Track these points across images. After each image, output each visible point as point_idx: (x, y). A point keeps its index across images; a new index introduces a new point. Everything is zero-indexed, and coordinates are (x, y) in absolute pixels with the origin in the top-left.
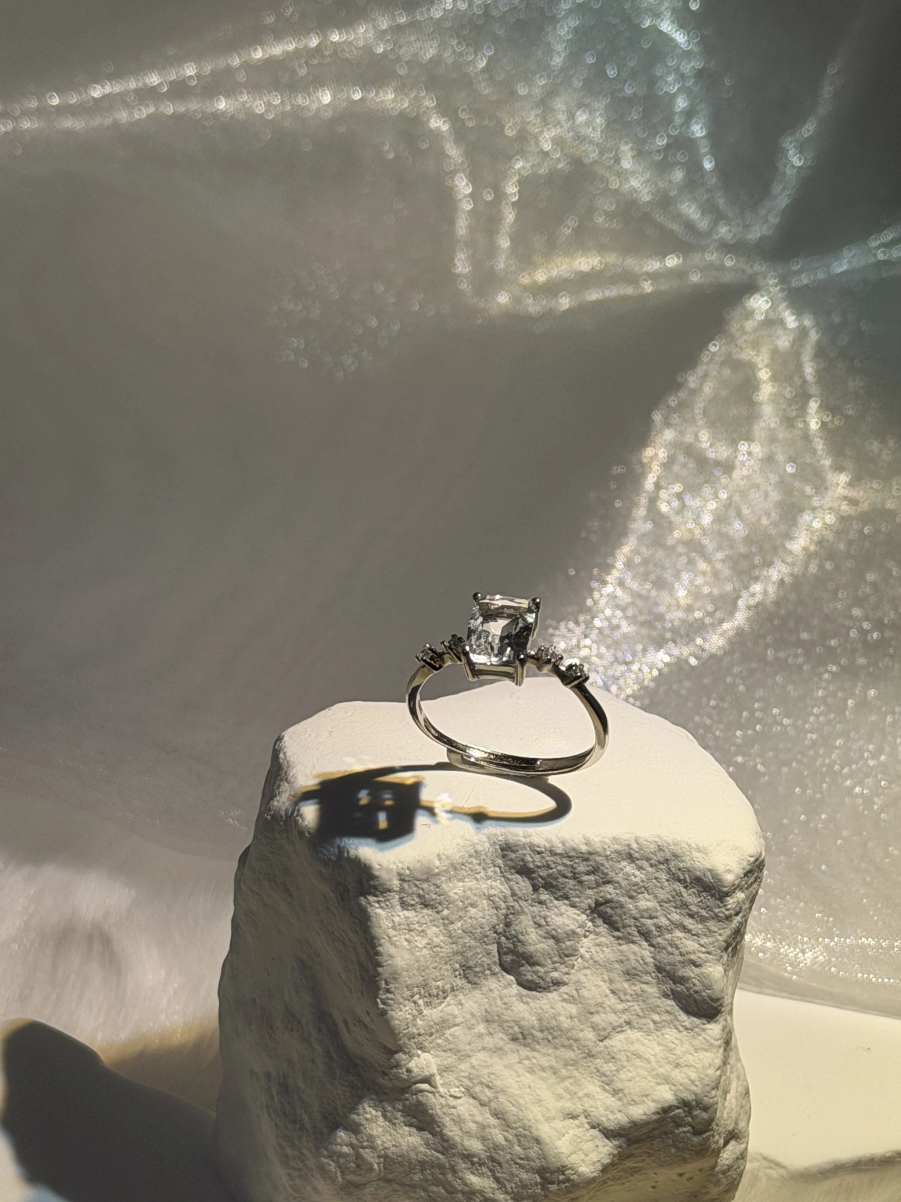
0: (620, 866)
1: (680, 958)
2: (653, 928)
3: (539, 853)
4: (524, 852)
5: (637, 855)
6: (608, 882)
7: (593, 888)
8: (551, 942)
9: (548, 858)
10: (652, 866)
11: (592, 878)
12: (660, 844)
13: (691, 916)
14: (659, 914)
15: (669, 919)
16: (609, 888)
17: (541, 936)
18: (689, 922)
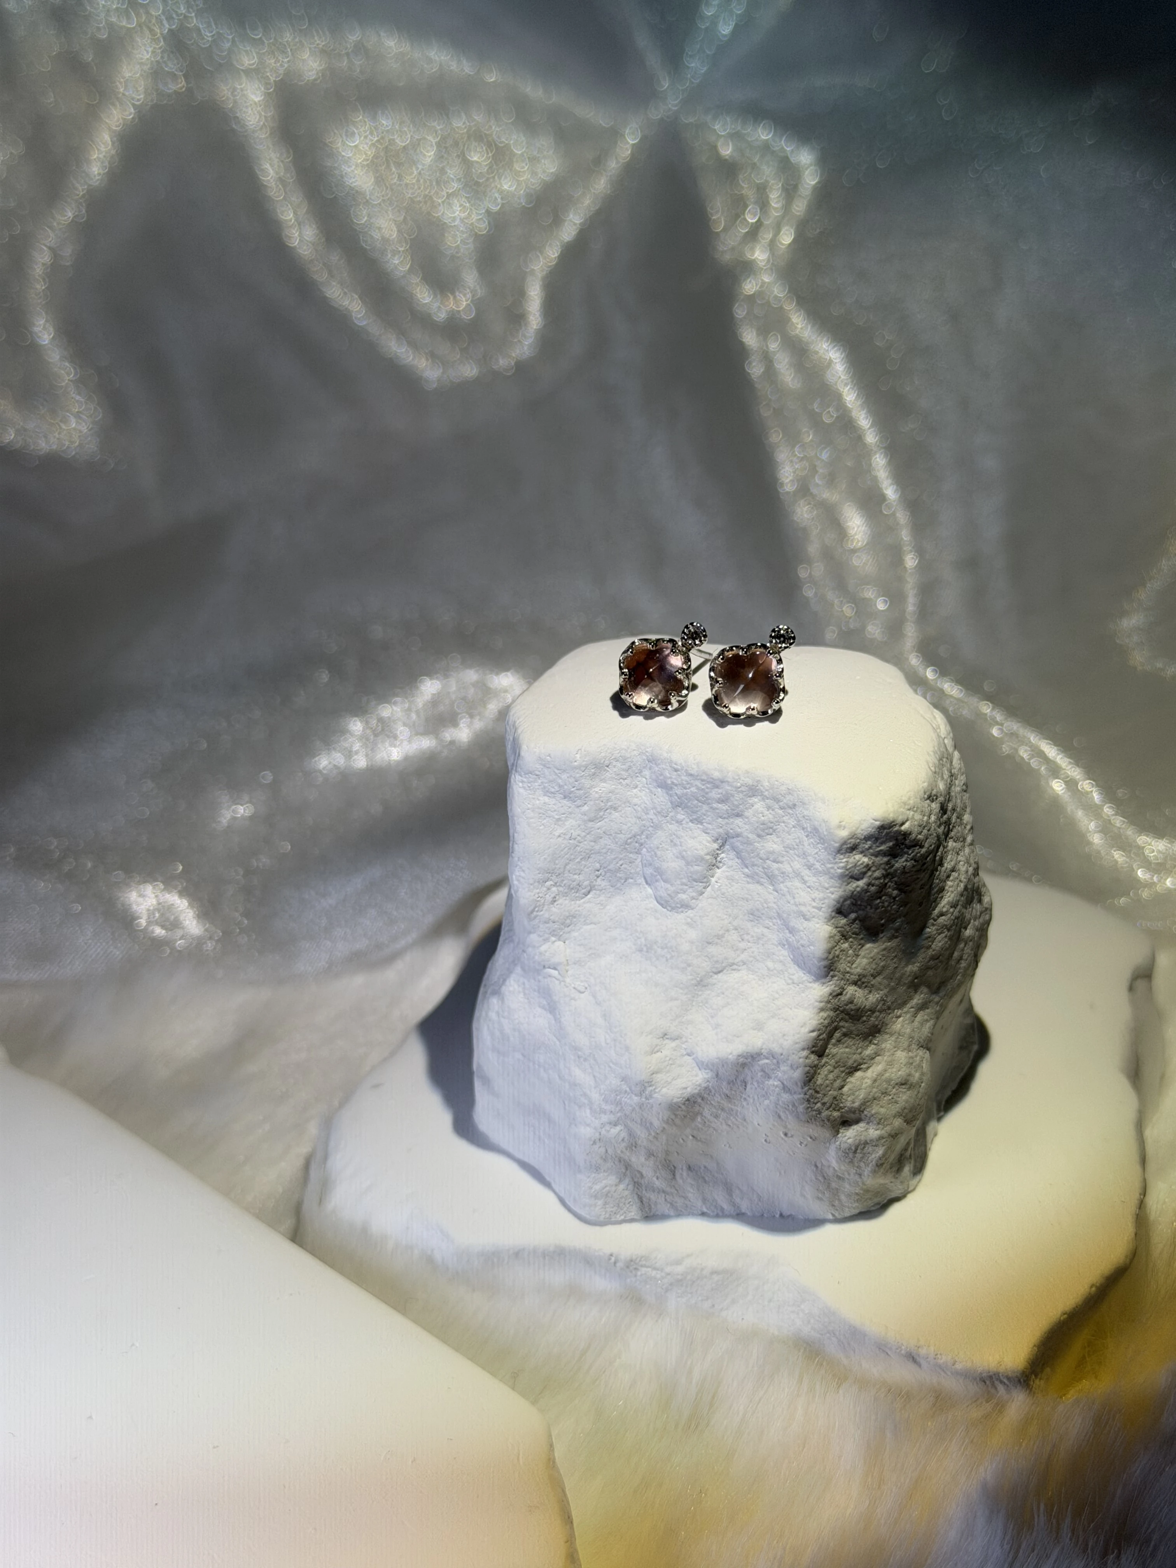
0: (750, 802)
1: (794, 908)
2: (776, 872)
3: (676, 770)
4: (664, 766)
5: (766, 793)
6: (738, 815)
7: (724, 818)
8: (682, 863)
9: (683, 778)
10: (781, 808)
11: (723, 807)
12: (790, 788)
13: (810, 867)
14: (784, 859)
15: (791, 867)
16: (738, 821)
17: (674, 855)
18: (806, 873)
